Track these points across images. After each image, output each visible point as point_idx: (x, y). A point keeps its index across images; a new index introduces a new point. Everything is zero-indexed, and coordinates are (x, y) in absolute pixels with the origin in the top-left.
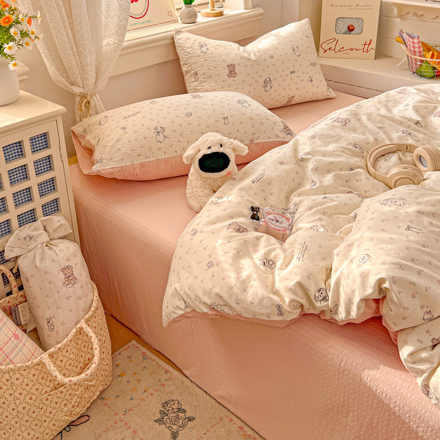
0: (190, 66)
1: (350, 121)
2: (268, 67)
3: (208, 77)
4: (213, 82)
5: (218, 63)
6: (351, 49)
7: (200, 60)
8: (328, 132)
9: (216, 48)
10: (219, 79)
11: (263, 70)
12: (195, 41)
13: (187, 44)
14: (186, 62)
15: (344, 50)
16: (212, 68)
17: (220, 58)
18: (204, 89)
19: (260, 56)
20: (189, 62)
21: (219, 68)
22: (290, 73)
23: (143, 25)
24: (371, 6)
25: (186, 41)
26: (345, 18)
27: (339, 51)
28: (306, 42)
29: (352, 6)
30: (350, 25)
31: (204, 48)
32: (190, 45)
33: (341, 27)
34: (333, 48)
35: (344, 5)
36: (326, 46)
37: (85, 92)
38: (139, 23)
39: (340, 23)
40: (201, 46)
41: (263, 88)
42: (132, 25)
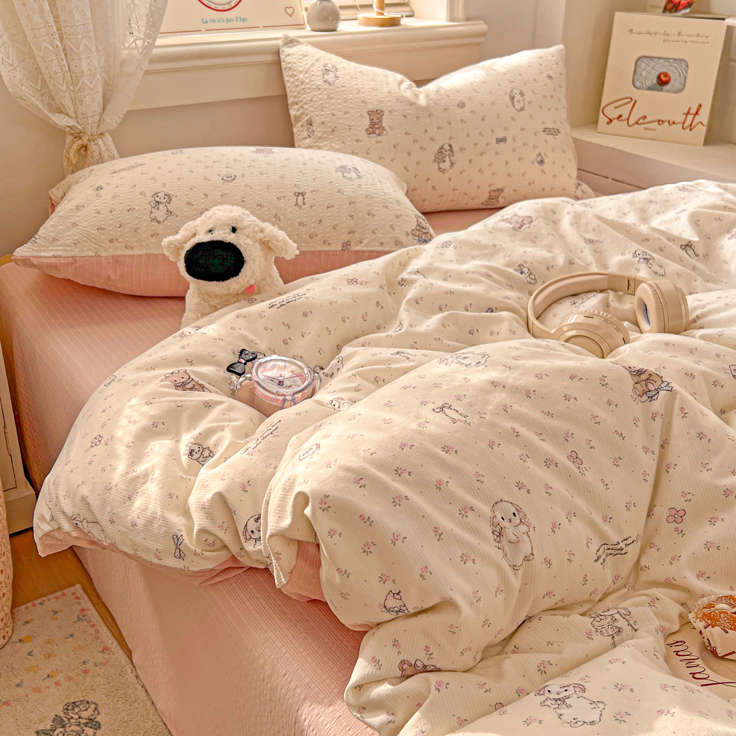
0: (302, 107)
1: (531, 222)
2: (449, 123)
3: (330, 130)
4: (338, 140)
5: (351, 106)
6: (659, 121)
7: (320, 96)
8: (479, 239)
9: (355, 76)
10: (349, 136)
11: (438, 128)
12: (317, 60)
13: (300, 64)
14: (296, 100)
16: (340, 113)
17: (357, 96)
19: (437, 100)
20: (300, 99)
21: (352, 114)
22: (495, 141)
23: (230, 25)
24: (707, 37)
25: (300, 59)
26: (653, 57)
27: (637, 123)
28: (545, 87)
29: (668, 35)
30: (663, 73)
31: (330, 75)
32: (307, 66)
33: (644, 75)
34: (625, 116)
35: (654, 32)
36: (611, 112)
37: (79, 127)
38: (221, 21)
39: (643, 68)
40: (327, 70)
41: (436, 165)
42: (207, 22)
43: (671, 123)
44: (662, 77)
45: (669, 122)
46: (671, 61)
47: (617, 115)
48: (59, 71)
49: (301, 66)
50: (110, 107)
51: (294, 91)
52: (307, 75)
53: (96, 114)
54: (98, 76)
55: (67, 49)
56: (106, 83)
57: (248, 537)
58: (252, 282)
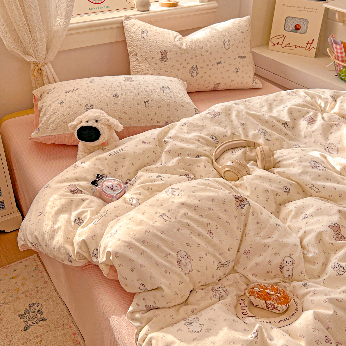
0: (132, 47)
1: (219, 115)
2: (196, 56)
3: (144, 58)
4: (147, 63)
5: (153, 48)
6: (295, 46)
7: (140, 44)
8: (197, 122)
9: (155, 35)
10: (152, 62)
11: (191, 59)
12: (139, 27)
13: (132, 29)
14: (130, 44)
15: (289, 46)
16: (149, 52)
17: (156, 44)
18: (140, 68)
19: (191, 46)
20: (132, 44)
21: (154, 52)
22: (216, 63)
23: (102, 10)
24: (317, 10)
25: (132, 26)
26: (293, 17)
27: (286, 46)
28: (240, 37)
29: (300, 8)
30: (297, 24)
31: (145, 34)
32: (135, 30)
33: (289, 25)
34: (280, 43)
35: (294, 6)
36: (275, 41)
37: (37, 61)
38: (98, 8)
39: (289, 22)
40: (143, 32)
41: (190, 74)
42: (91, 9)
43: (300, 47)
44: (297, 26)
45: (300, 46)
46: (301, 19)
47: (277, 43)
48: (28, 39)
49: (132, 30)
50: (50, 52)
51: (129, 41)
52: (135, 34)
53: (44, 55)
54: (44, 40)
55: (31, 29)
56: (48, 42)
57: (94, 256)
58: (104, 142)
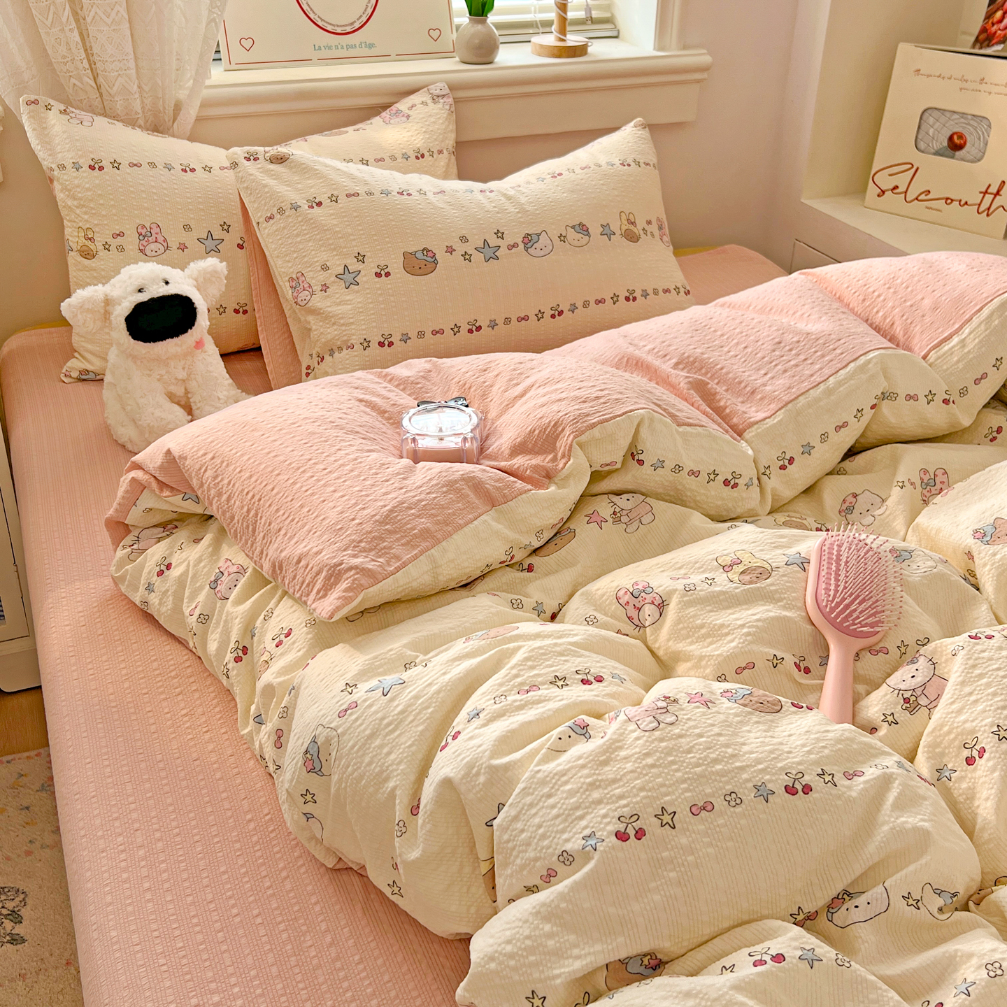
6: (947, 199)
15: (929, 197)
23: (352, 53)
26: (945, 110)
27: (917, 199)
29: (966, 81)
30: (956, 133)
33: (931, 134)
34: (902, 188)
35: (949, 76)
36: (884, 180)
38: (339, 47)
39: (931, 123)
42: (320, 49)
43: (962, 203)
44: (955, 137)
45: (960, 201)
46: (969, 117)
47: (891, 187)
